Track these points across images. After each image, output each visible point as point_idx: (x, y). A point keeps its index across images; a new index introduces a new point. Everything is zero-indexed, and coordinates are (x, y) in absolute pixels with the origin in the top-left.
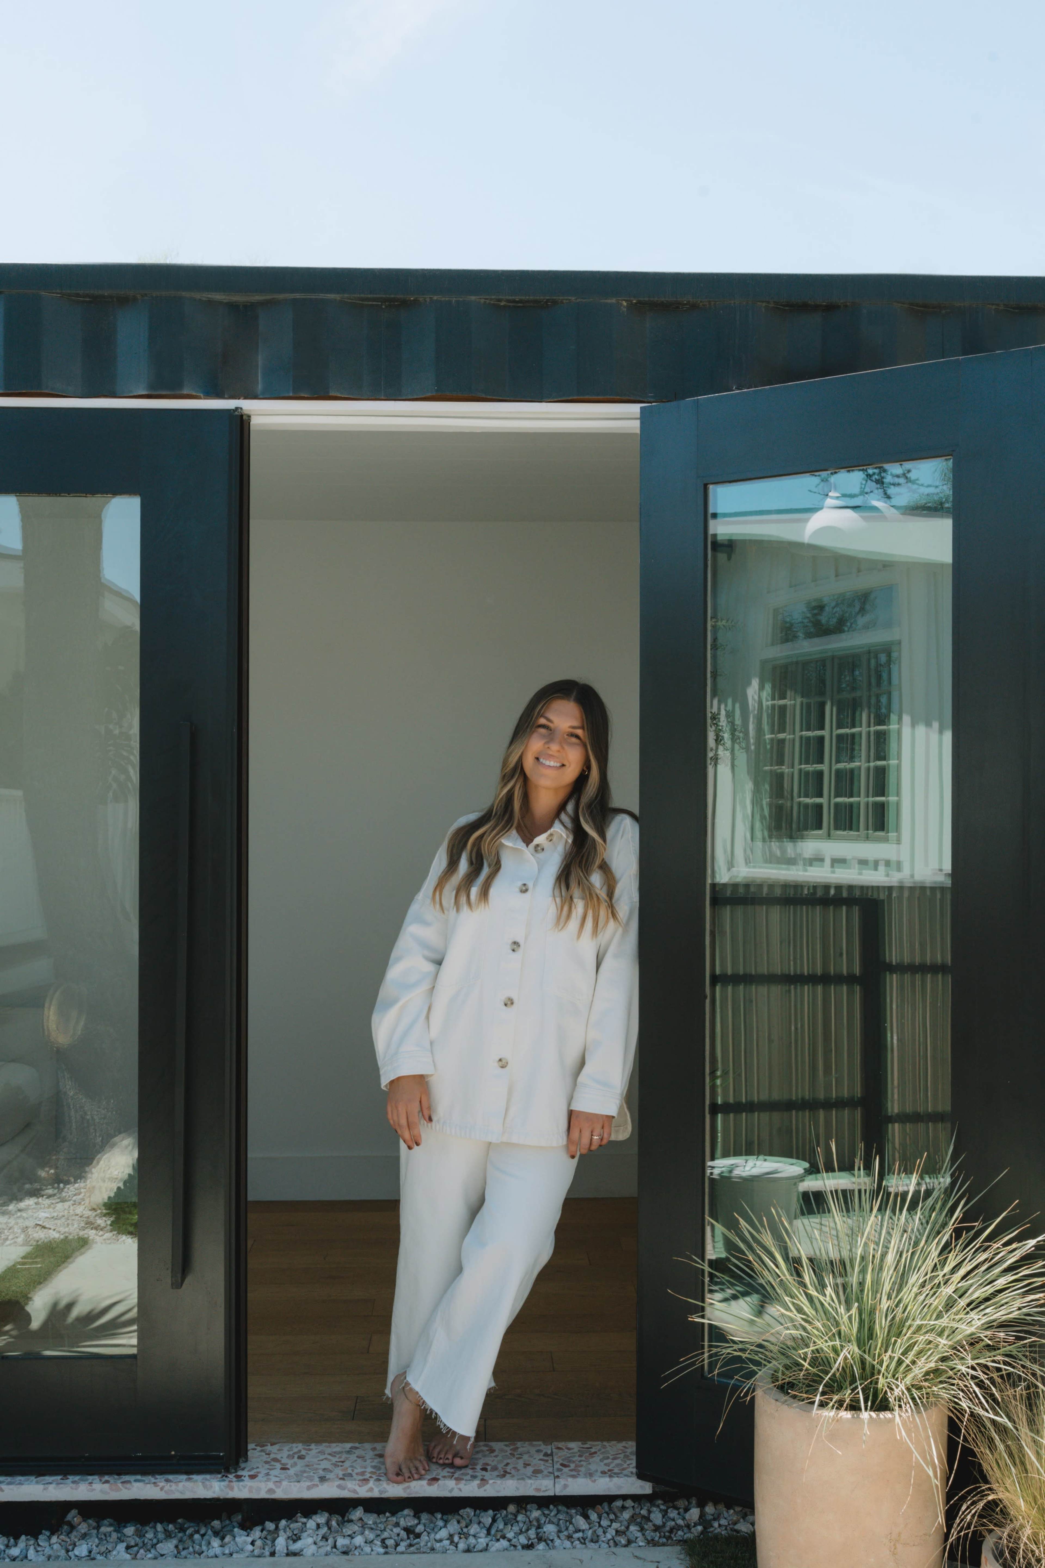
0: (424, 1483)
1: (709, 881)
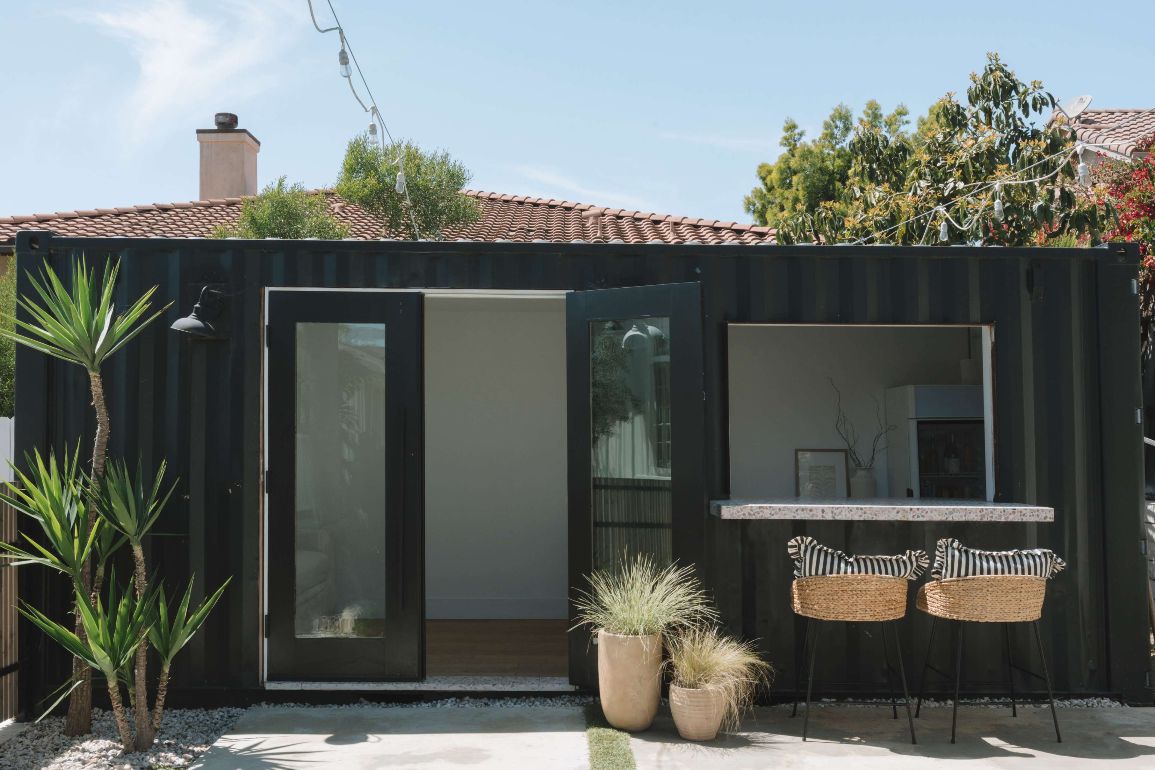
0: (491, 685)
1: (592, 476)
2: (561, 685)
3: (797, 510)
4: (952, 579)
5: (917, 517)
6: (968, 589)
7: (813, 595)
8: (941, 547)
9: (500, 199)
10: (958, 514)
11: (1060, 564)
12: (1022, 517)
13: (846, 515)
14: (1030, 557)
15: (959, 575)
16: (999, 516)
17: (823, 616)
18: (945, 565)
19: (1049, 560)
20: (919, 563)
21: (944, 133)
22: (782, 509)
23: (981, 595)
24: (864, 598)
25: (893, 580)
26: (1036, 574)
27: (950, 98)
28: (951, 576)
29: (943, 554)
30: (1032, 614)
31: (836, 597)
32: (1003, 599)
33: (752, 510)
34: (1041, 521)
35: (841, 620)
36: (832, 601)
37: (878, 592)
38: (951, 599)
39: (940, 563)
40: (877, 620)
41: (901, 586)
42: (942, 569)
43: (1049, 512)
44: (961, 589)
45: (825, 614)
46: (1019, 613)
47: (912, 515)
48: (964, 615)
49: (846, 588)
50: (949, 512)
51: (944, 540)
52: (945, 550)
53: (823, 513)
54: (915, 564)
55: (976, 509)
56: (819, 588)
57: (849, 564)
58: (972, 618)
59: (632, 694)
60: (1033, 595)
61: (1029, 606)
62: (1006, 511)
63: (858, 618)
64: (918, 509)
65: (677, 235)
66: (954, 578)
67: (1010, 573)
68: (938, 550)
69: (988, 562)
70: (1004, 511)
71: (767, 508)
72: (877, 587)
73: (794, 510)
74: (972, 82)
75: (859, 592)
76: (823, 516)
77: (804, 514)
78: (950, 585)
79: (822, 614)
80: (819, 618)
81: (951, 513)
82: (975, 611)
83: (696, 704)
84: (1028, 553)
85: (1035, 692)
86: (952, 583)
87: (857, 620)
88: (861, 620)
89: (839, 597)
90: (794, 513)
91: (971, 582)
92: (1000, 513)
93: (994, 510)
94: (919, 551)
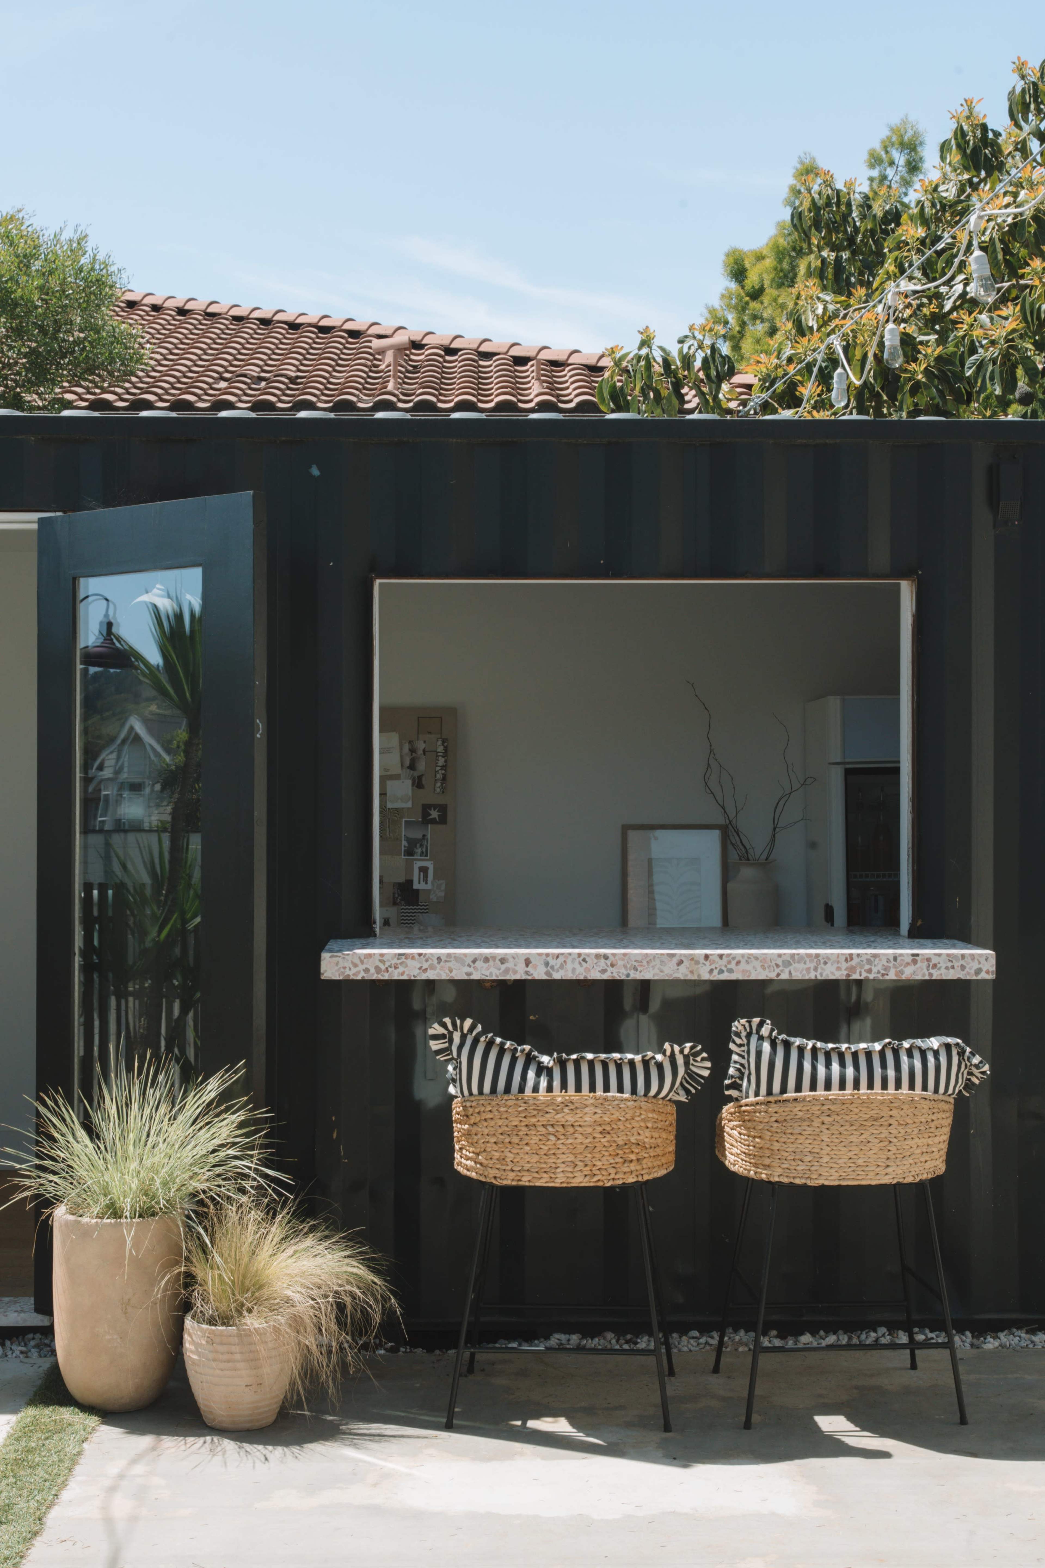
2: (22, 1315)
3: (474, 961)
4: (757, 1098)
5: (719, 973)
6: (785, 1120)
7: (476, 1134)
8: (738, 1035)
9: (226, 314)
10: (801, 966)
11: (977, 1066)
12: (931, 971)
13: (574, 970)
14: (917, 1054)
15: (769, 1092)
16: (885, 970)
17: (495, 1178)
18: (747, 1072)
19: (955, 1059)
20: (691, 1067)
21: (960, 181)
22: (443, 958)
23: (809, 1130)
24: (570, 1141)
25: (631, 1103)
26: (925, 1088)
27: (970, 109)
28: (757, 1094)
29: (743, 1048)
30: (916, 1169)
31: (515, 1140)
32: (853, 1138)
33: (383, 962)
34: (968, 978)
35: (527, 1184)
36: (509, 1146)
37: (600, 1129)
38: (757, 1140)
39: (738, 1066)
40: (600, 1184)
41: (650, 1115)
42: (742, 1079)
43: (986, 960)
44: (774, 1119)
45: (497, 1171)
46: (888, 1166)
47: (708, 968)
48: (779, 1171)
49: (533, 1120)
50: (783, 962)
51: (743, 1021)
52: (745, 1041)
53: (527, 966)
54: (681, 1071)
55: (838, 955)
56: (485, 1120)
57: (545, 1073)
58: (794, 1178)
59: (108, 1337)
60: (916, 1131)
61: (909, 1153)
62: (899, 959)
63: (559, 1181)
64: (721, 956)
65: (547, 388)
66: (760, 1098)
67: (870, 1086)
68: (734, 1042)
69: (828, 1065)
70: (895, 959)
71: (413, 958)
72: (597, 1117)
73: (469, 960)
74: (1016, 77)
75: (560, 1129)
76: (527, 973)
77: (488, 969)
78: (755, 1112)
79: (493, 1172)
80: (488, 1180)
81: (787, 964)
82: (800, 1163)
83: (225, 1357)
84: (911, 1046)
85: (977, 1317)
86: (758, 1107)
87: (558, 1185)
88: (565, 1185)
89: (521, 1140)
90: (469, 966)
91: (790, 1105)
92: (886, 964)
93: (875, 956)
94: (688, 1045)
